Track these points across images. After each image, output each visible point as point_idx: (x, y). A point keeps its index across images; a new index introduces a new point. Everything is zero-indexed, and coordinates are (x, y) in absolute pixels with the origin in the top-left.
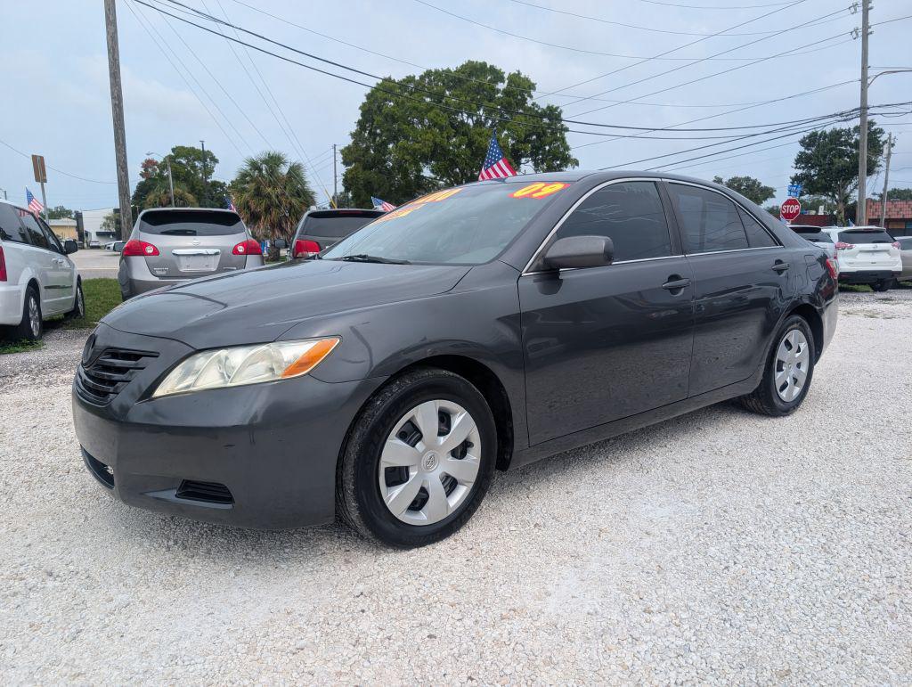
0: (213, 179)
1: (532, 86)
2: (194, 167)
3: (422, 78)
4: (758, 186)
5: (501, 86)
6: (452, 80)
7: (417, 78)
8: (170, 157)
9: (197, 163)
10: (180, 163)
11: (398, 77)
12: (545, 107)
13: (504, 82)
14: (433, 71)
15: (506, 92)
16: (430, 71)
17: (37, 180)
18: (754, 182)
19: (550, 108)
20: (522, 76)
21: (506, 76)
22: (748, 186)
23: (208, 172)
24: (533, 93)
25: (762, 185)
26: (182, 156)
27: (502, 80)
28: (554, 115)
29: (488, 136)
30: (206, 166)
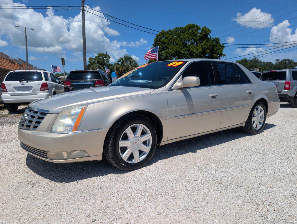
0: (109, 63)
1: (210, 31)
2: (104, 59)
3: (174, 30)
4: (293, 62)
5: (199, 31)
6: (184, 30)
7: (172, 30)
8: (97, 56)
9: (104, 58)
10: (100, 58)
11: (166, 30)
12: (214, 38)
13: (200, 30)
14: (177, 27)
15: (201, 33)
16: (177, 28)
17: (63, 65)
18: (291, 61)
19: (216, 38)
20: (207, 28)
21: (201, 28)
22: (289, 62)
23: (108, 60)
24: (210, 34)
25: (294, 62)
26: (100, 56)
27: (200, 29)
28: (217, 40)
29: (195, 48)
30: (107, 59)
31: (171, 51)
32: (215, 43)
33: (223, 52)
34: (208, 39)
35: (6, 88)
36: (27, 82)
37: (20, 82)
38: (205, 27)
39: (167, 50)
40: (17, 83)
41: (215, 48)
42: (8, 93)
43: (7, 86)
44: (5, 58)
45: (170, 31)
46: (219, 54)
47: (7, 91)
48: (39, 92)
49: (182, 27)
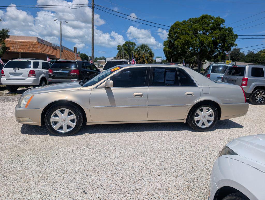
1: (224, 21)
3: (188, 21)
6: (196, 21)
7: (186, 21)
9: (131, 46)
10: (127, 46)
11: (181, 21)
12: (227, 28)
15: (213, 24)
16: (191, 19)
19: (229, 28)
24: (223, 23)
26: (127, 44)
27: (213, 19)
28: (230, 30)
29: (205, 37)
30: (133, 46)
31: (181, 40)
32: (227, 33)
33: (235, 42)
34: (220, 29)
35: (4, 73)
36: (19, 69)
37: (14, 69)
38: (219, 17)
39: (179, 40)
40: (11, 70)
41: (227, 38)
42: (5, 77)
43: (4, 72)
44: (48, 45)
45: (184, 22)
46: (230, 44)
47: (4, 76)
48: (27, 78)
49: (196, 18)
